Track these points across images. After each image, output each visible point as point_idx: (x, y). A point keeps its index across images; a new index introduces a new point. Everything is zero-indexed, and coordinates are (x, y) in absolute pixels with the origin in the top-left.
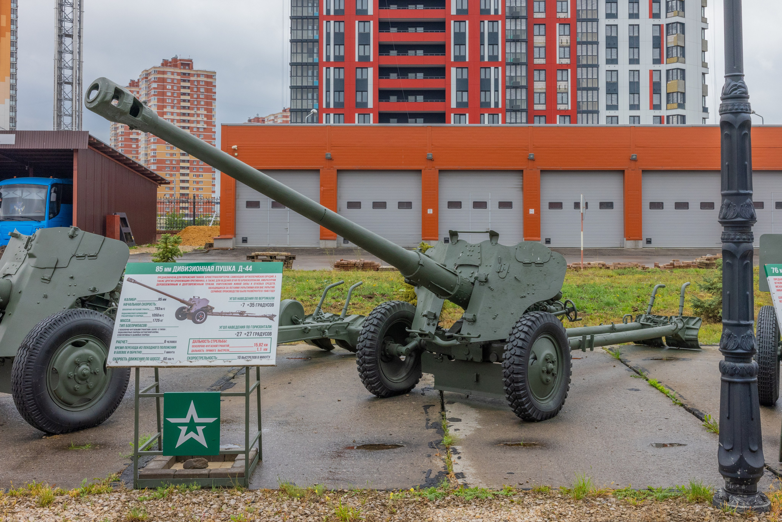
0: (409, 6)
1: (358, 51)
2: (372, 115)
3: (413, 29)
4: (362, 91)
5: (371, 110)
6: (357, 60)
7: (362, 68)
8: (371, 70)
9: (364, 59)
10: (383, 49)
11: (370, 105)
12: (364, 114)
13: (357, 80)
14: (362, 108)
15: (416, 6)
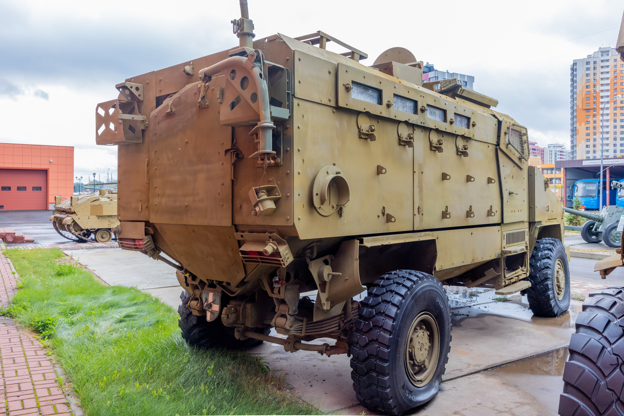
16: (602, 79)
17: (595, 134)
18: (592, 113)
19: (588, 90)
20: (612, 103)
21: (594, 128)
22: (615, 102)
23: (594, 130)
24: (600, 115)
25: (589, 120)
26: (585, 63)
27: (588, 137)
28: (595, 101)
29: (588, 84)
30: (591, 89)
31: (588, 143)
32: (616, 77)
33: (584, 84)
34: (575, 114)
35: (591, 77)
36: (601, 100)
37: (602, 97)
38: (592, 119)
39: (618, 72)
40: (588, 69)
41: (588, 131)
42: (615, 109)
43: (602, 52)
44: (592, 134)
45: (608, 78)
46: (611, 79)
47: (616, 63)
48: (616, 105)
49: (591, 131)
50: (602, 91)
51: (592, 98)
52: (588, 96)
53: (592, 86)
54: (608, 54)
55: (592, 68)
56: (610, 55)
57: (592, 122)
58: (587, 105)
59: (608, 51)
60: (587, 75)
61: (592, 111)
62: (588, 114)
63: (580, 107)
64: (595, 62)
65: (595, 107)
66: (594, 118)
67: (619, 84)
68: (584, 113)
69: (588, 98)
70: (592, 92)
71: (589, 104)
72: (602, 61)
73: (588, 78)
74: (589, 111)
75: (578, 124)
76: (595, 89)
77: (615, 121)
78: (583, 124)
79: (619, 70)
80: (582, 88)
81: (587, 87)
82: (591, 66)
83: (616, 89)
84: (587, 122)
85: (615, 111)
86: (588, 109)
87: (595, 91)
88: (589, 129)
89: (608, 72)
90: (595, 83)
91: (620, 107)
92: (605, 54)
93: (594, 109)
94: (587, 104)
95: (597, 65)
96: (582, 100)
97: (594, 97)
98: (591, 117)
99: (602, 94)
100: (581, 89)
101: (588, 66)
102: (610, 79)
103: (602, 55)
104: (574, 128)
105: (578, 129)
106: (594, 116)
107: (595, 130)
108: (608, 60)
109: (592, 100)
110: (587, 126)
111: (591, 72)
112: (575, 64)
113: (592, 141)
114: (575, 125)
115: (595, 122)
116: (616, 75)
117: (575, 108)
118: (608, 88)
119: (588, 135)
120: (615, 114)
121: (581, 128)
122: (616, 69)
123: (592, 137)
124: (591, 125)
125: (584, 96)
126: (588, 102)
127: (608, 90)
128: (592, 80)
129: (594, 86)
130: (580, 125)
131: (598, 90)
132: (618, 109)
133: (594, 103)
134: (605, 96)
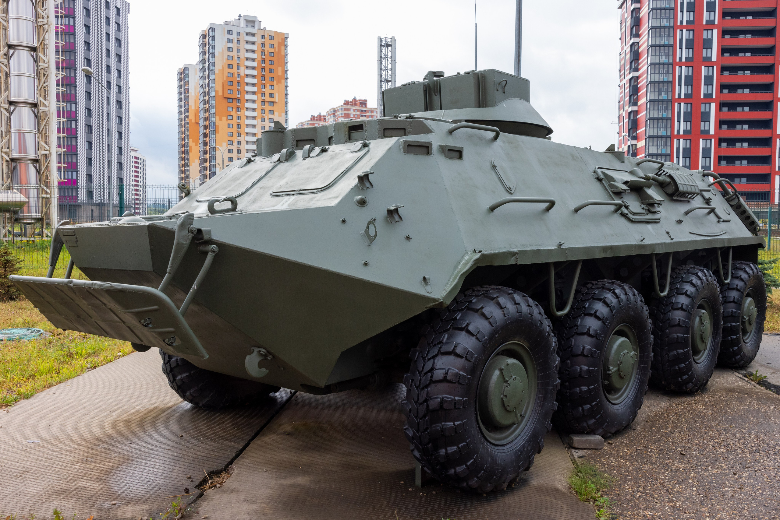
0: (740, 54)
1: (703, 89)
2: (713, 140)
3: (742, 72)
4: (705, 122)
5: (713, 136)
6: (702, 97)
7: (705, 103)
8: (713, 105)
9: (708, 96)
10: (723, 87)
11: (712, 132)
12: (706, 140)
13: (702, 113)
14: (705, 134)
15: (745, 54)
16: (247, 59)
17: (239, 134)
18: (235, 104)
19: (230, 71)
20: (260, 95)
21: (239, 126)
22: (263, 94)
23: (238, 130)
24: (245, 109)
25: (233, 113)
26: (226, 31)
27: (230, 138)
28: (239, 88)
29: (230, 62)
30: (234, 70)
31: (230, 147)
32: (263, 60)
33: (225, 61)
34: (213, 102)
35: (234, 53)
36: (247, 88)
37: (247, 84)
38: (236, 113)
39: (266, 53)
40: (230, 41)
41: (230, 130)
42: (263, 102)
43: (247, 21)
44: (235, 134)
45: (254, 60)
46: (258, 61)
47: (263, 40)
48: (264, 98)
49: (234, 130)
50: (247, 76)
51: (235, 83)
52: (230, 79)
53: (235, 67)
54: (253, 27)
55: (235, 41)
56: (256, 27)
57: (235, 118)
58: (229, 93)
59: (254, 22)
60: (229, 49)
61: (235, 101)
62: (230, 105)
63: (220, 93)
64: (238, 33)
65: (239, 96)
66: (238, 113)
67: (267, 70)
68: (225, 103)
69: (230, 83)
70: (236, 75)
71: (231, 91)
72: (247, 34)
73: (230, 54)
74: (231, 101)
75: (217, 117)
76: (239, 71)
77: (263, 120)
78: (224, 118)
79: (268, 51)
80: (223, 66)
81: (230, 66)
82: (234, 37)
83: (264, 77)
84: (229, 117)
85: (263, 107)
86: (230, 98)
87: (239, 74)
88: (231, 126)
89: (253, 51)
90: (239, 62)
91: (269, 102)
92: (250, 25)
93: (238, 100)
94: (229, 91)
95: (241, 38)
96: (223, 83)
97: (239, 83)
98: (234, 110)
99: (247, 80)
100: (221, 68)
101: (230, 37)
102: (256, 60)
103: (247, 26)
104: (212, 124)
105: (218, 126)
106: (238, 109)
107: (240, 130)
108: (253, 35)
109: (235, 87)
110: (230, 122)
111: (234, 45)
112: (212, 29)
113: (235, 143)
114: (213, 119)
115: (239, 117)
116: (264, 57)
117: (213, 94)
118: (255, 73)
119: (230, 135)
120: (263, 110)
121: (222, 124)
122: (263, 48)
123: (235, 139)
124: (234, 122)
125: (225, 79)
126: (230, 88)
127: (254, 77)
128: (235, 58)
129: (238, 67)
130: (221, 119)
131: (242, 74)
132: (267, 104)
133: (238, 90)
134: (250, 83)
